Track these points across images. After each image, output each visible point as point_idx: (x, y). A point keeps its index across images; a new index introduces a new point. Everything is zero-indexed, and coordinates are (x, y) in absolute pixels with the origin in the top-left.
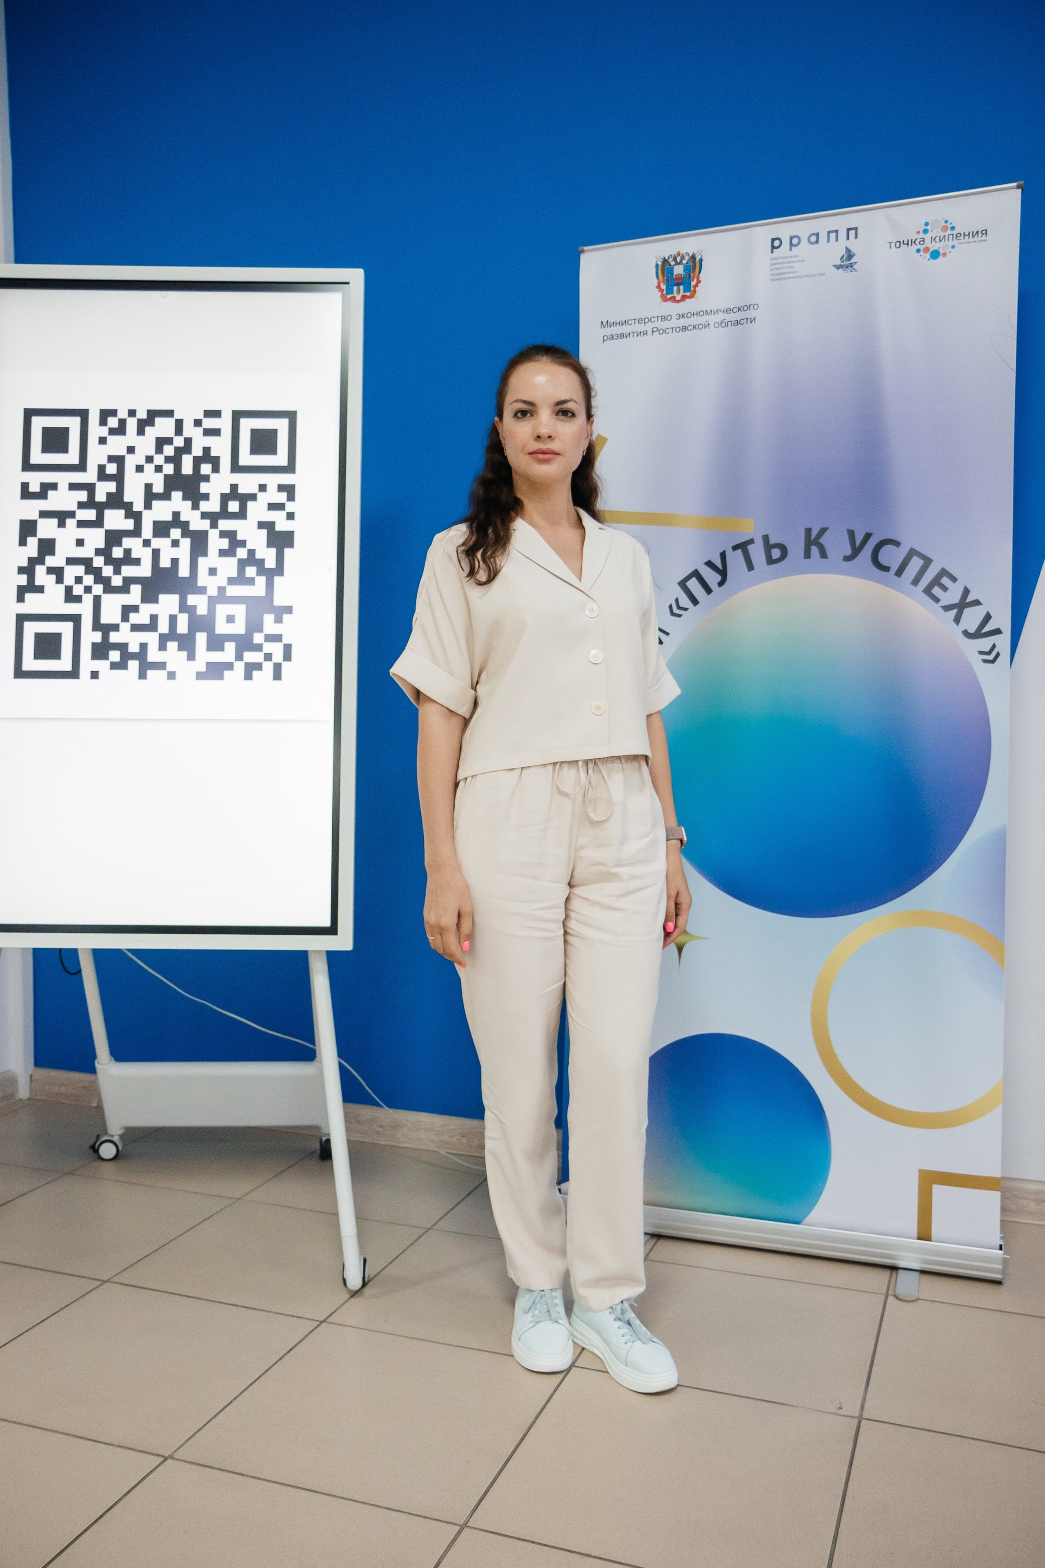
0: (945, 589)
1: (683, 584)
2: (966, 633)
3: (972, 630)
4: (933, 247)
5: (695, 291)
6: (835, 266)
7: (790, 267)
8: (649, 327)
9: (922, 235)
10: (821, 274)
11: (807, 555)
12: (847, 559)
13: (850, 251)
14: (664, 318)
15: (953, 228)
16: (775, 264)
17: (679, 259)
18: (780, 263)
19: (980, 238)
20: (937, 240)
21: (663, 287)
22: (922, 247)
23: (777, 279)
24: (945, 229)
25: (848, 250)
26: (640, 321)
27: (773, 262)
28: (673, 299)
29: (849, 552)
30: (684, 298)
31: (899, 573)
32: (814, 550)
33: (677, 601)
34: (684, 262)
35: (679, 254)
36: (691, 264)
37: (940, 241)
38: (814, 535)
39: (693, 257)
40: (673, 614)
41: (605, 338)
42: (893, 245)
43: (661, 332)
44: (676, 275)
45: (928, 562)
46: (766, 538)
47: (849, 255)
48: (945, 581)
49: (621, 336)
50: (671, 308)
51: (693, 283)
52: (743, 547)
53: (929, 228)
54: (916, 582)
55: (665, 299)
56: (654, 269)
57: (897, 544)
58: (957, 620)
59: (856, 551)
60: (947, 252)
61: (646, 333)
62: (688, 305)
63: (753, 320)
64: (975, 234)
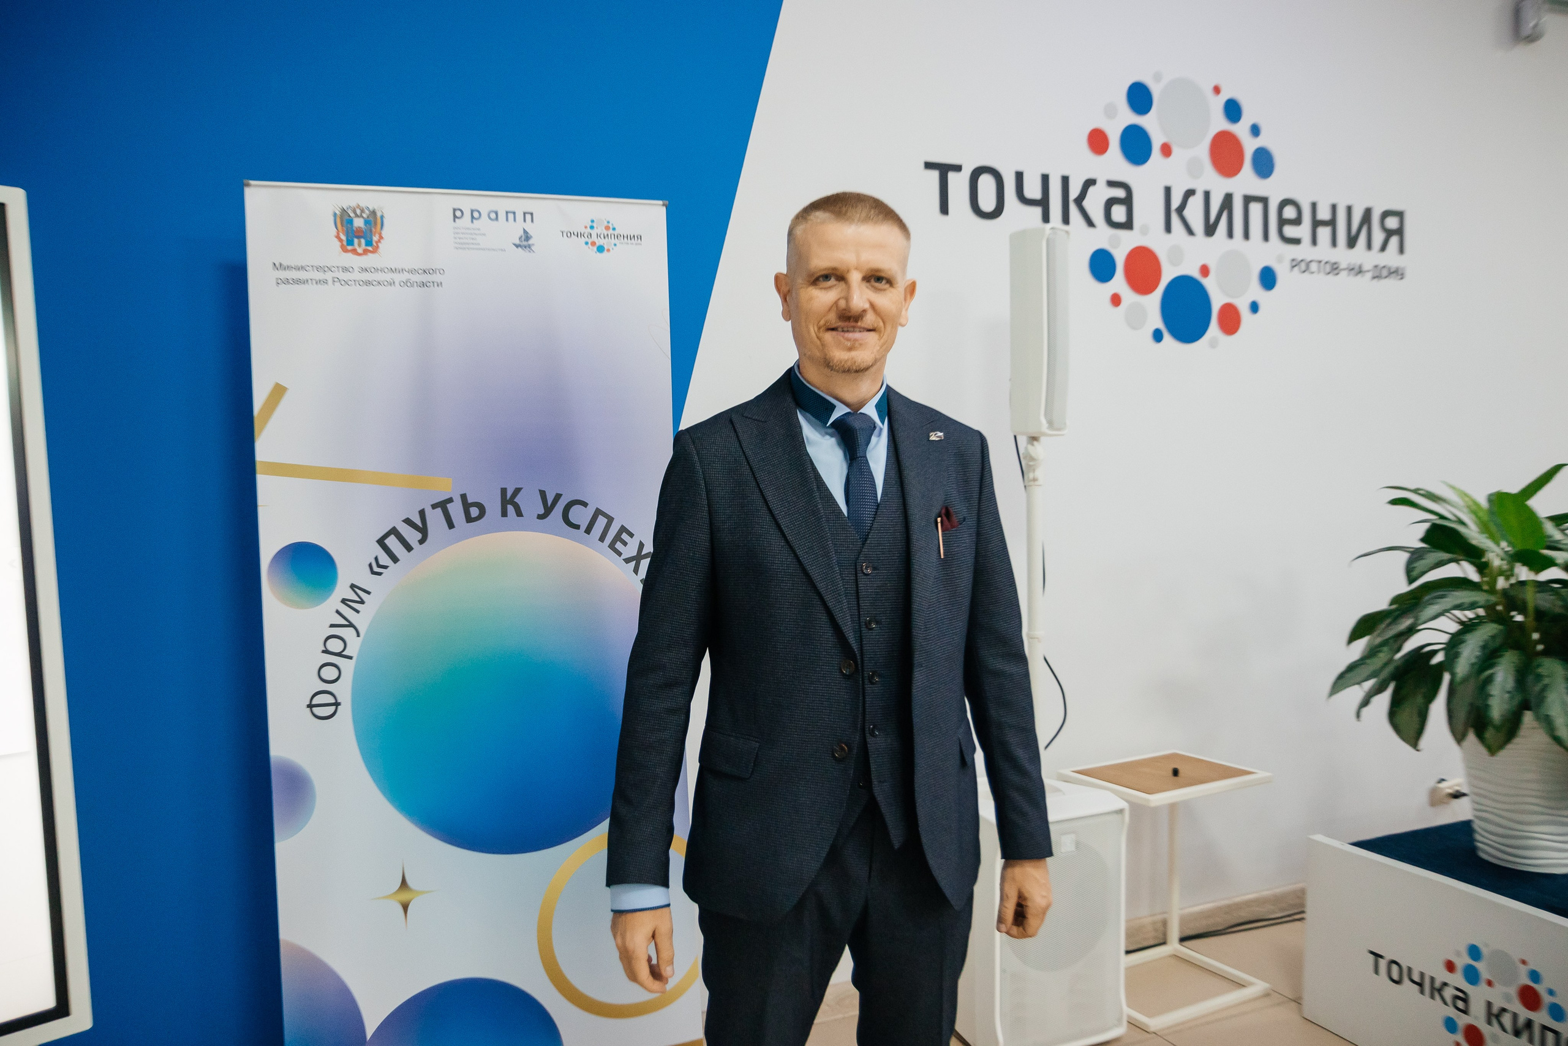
0: (625, 544)
1: (381, 542)
4: (600, 242)
5: (378, 247)
6: (515, 245)
7: (473, 239)
8: (329, 276)
9: (589, 230)
10: (502, 250)
11: (504, 514)
12: (541, 517)
13: (527, 233)
14: (345, 269)
15: (614, 229)
16: (458, 233)
17: (358, 212)
18: (462, 233)
19: (636, 242)
20: (603, 236)
21: (343, 237)
22: (590, 241)
23: (461, 248)
24: (607, 228)
25: (525, 232)
26: (319, 268)
27: (456, 231)
28: (354, 251)
29: (542, 511)
30: (366, 252)
31: (588, 531)
32: (510, 508)
33: (376, 559)
34: (364, 215)
35: (358, 207)
36: (371, 219)
37: (605, 238)
38: (509, 494)
39: (374, 213)
40: (372, 573)
41: (279, 281)
42: (565, 234)
43: (343, 283)
44: (355, 228)
45: (610, 520)
46: (464, 497)
47: (527, 236)
48: (624, 536)
49: (298, 282)
50: (349, 259)
51: (375, 238)
52: (443, 505)
53: (595, 225)
54: (602, 539)
55: (345, 251)
56: (332, 218)
57: (585, 504)
58: (636, 570)
59: (548, 510)
60: (610, 248)
61: (325, 282)
62: (369, 260)
63: (440, 284)
64: (632, 238)
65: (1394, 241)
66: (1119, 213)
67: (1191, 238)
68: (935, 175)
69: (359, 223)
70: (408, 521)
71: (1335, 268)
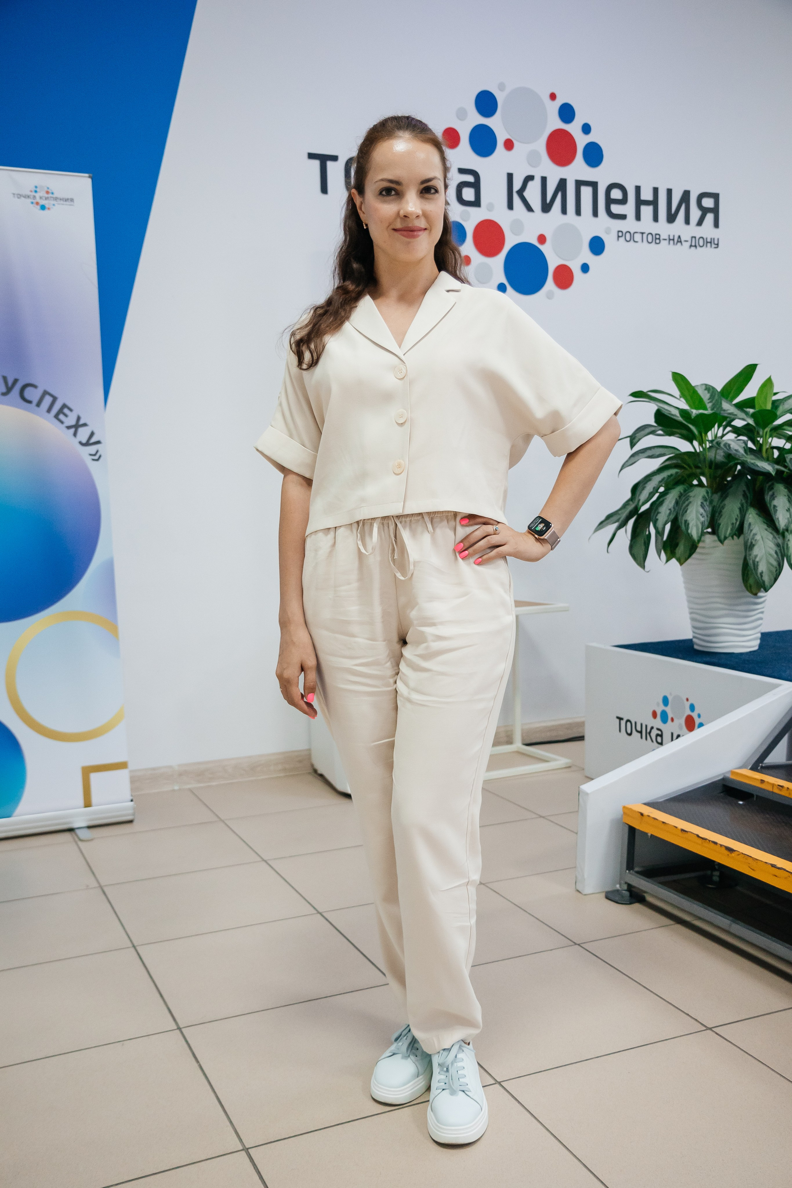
0: (66, 416)
2: (81, 443)
3: (84, 441)
4: (42, 202)
9: (34, 194)
15: (53, 193)
19: (69, 203)
20: (44, 198)
22: (34, 201)
29: (4, 390)
31: (38, 405)
42: (15, 195)
45: (55, 398)
48: (66, 411)
53: (38, 190)
54: (49, 410)
57: (35, 386)
58: (75, 434)
59: (9, 390)
60: (50, 207)
64: (67, 200)
65: (710, 217)
66: (468, 194)
67: (530, 214)
68: (316, 163)
71: (656, 239)
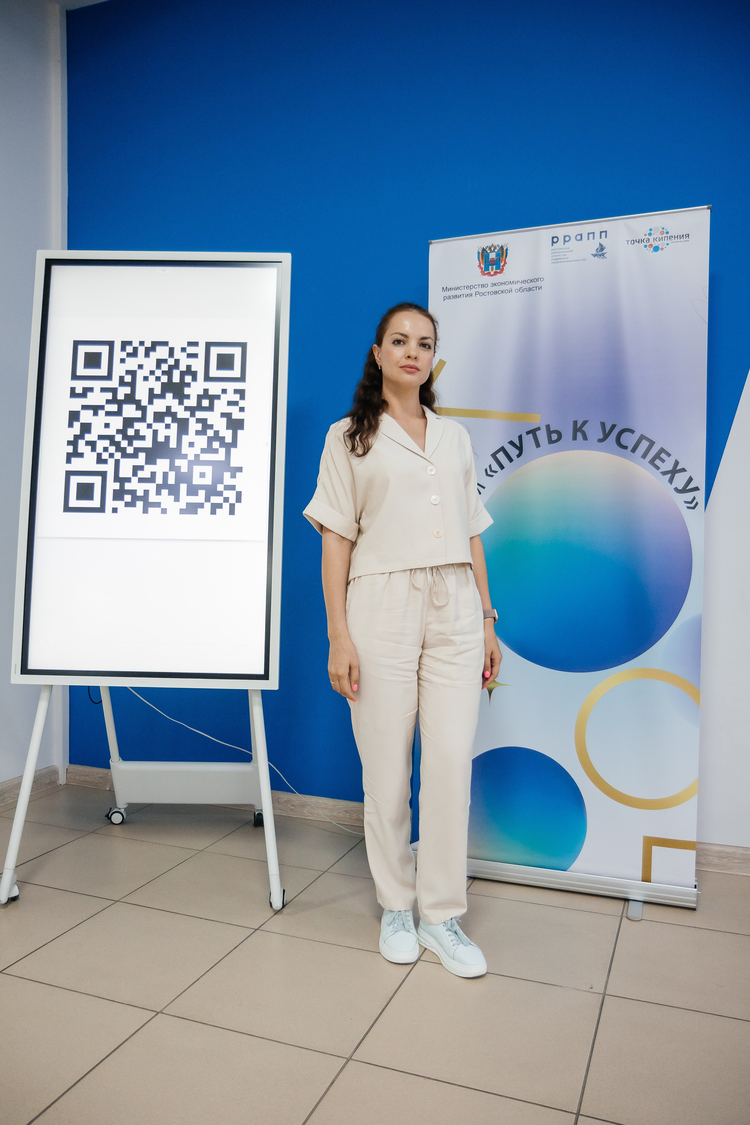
0: (663, 461)
1: (494, 456)
2: (676, 490)
3: (680, 488)
4: (656, 243)
5: (503, 269)
6: (592, 255)
7: (564, 255)
8: (473, 291)
9: (647, 237)
10: (583, 260)
11: (575, 438)
12: (600, 441)
13: (602, 245)
14: (483, 286)
15: (667, 233)
16: (554, 253)
17: (492, 249)
18: (557, 252)
19: (684, 239)
20: (658, 239)
21: (483, 266)
22: (648, 244)
23: (555, 263)
24: (662, 233)
25: (601, 245)
26: (468, 287)
27: (553, 251)
28: (489, 274)
29: (601, 436)
30: (496, 273)
31: (634, 450)
32: (579, 435)
33: (490, 466)
34: (496, 251)
35: (493, 245)
36: (500, 252)
37: (659, 240)
38: (578, 426)
39: (502, 248)
40: (487, 475)
41: (445, 298)
42: (629, 242)
43: (481, 294)
44: (491, 259)
45: (652, 443)
46: (548, 427)
47: (602, 248)
48: (663, 456)
49: (456, 297)
50: (488, 280)
51: (502, 264)
52: (533, 432)
53: (652, 232)
54: (644, 456)
55: (483, 274)
56: (477, 255)
57: (632, 431)
58: (671, 481)
59: (606, 436)
60: (664, 248)
61: (471, 295)
62: (499, 278)
63: (540, 288)
64: (682, 237)
69: (493, 256)
70: (511, 443)
